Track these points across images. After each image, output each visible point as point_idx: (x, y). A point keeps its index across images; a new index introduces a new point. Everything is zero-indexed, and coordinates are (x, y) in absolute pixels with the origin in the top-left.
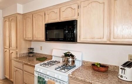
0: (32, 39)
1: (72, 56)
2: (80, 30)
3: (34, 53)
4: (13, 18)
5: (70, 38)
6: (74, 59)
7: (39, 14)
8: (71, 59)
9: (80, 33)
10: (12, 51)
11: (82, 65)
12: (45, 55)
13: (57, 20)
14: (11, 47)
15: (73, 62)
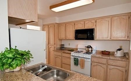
0: (65, 38)
1: (91, 47)
2: (96, 34)
3: (64, 47)
4: (51, 25)
5: (91, 38)
6: (93, 49)
7: (71, 24)
8: (90, 49)
9: (96, 36)
10: (51, 46)
11: (96, 53)
12: (72, 48)
13: (83, 28)
14: (50, 44)
15: (92, 51)
